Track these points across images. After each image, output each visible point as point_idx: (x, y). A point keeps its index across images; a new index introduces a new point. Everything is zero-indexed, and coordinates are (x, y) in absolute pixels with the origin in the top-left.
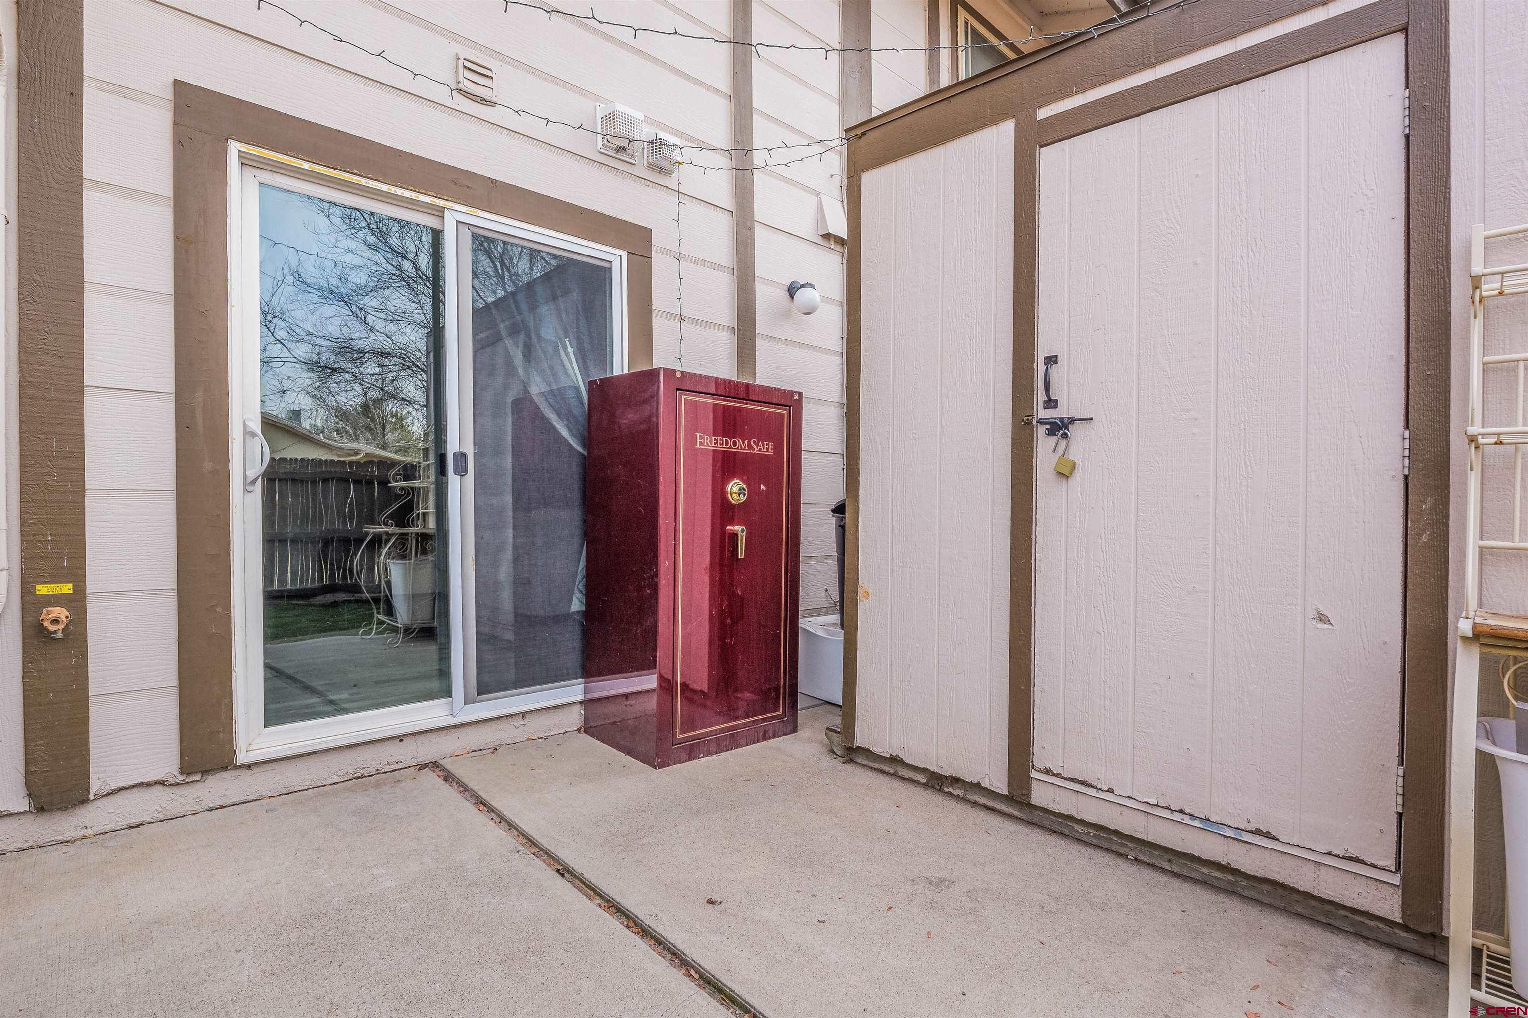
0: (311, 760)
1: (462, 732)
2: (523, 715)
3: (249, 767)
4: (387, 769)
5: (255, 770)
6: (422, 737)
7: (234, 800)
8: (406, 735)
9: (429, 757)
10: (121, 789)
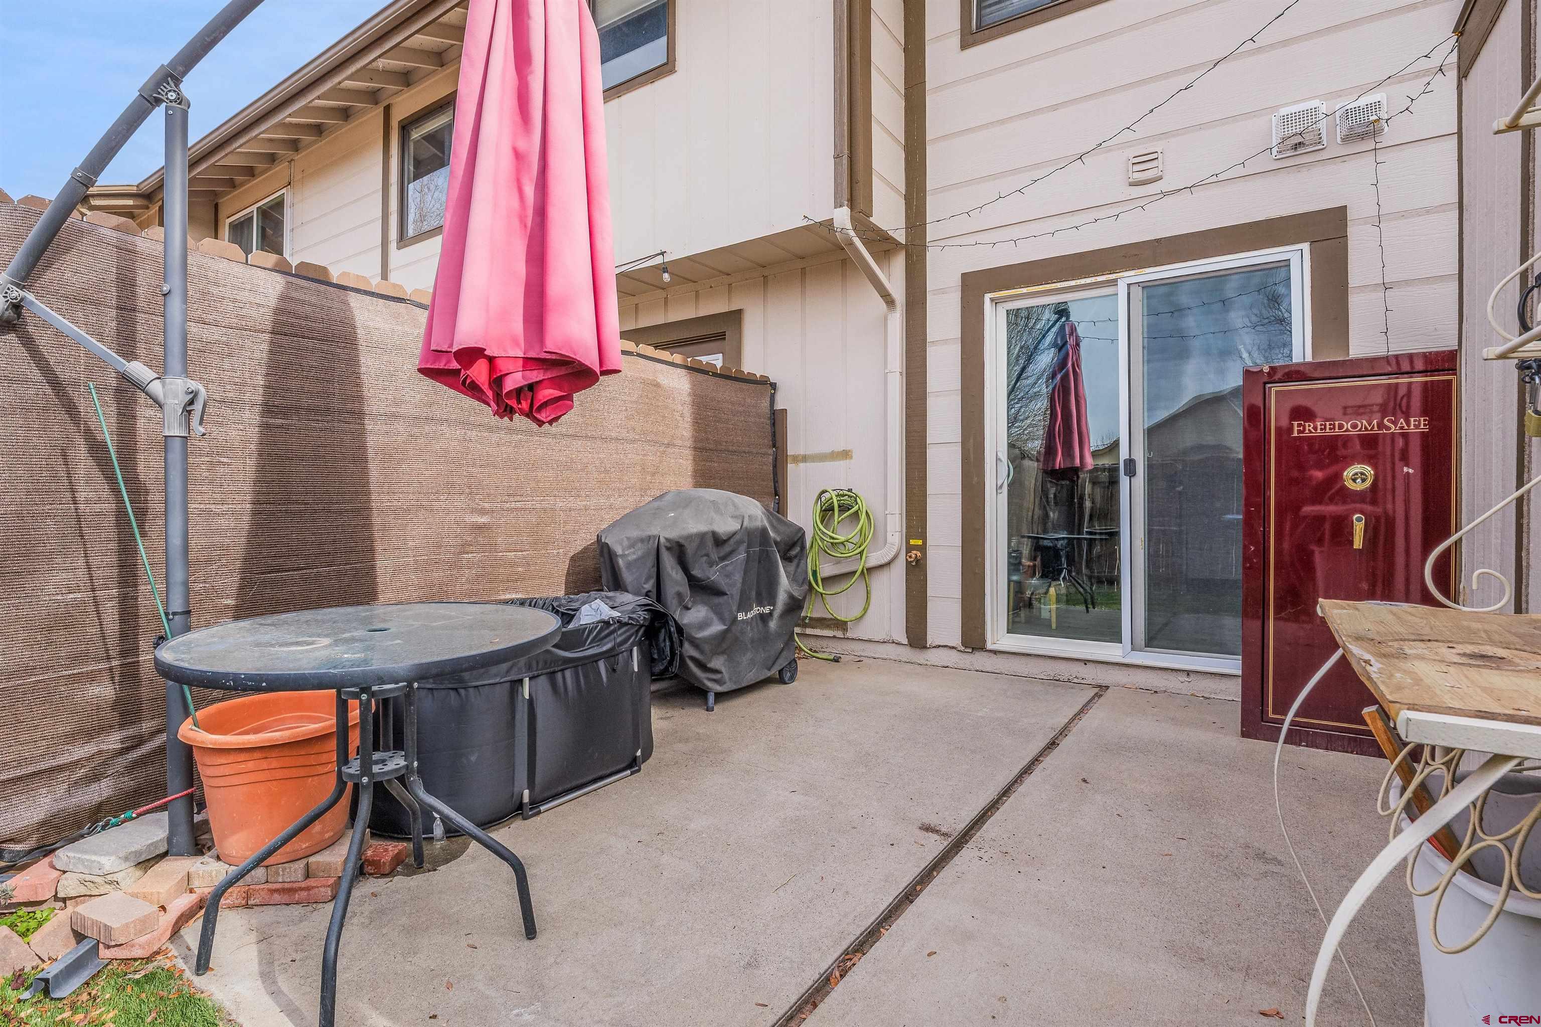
0: (1028, 659)
1: (1131, 671)
2: (1188, 673)
3: (995, 652)
4: (1076, 680)
5: (999, 656)
6: (1100, 665)
7: (988, 670)
8: (1089, 661)
9: (1105, 682)
10: (939, 646)
